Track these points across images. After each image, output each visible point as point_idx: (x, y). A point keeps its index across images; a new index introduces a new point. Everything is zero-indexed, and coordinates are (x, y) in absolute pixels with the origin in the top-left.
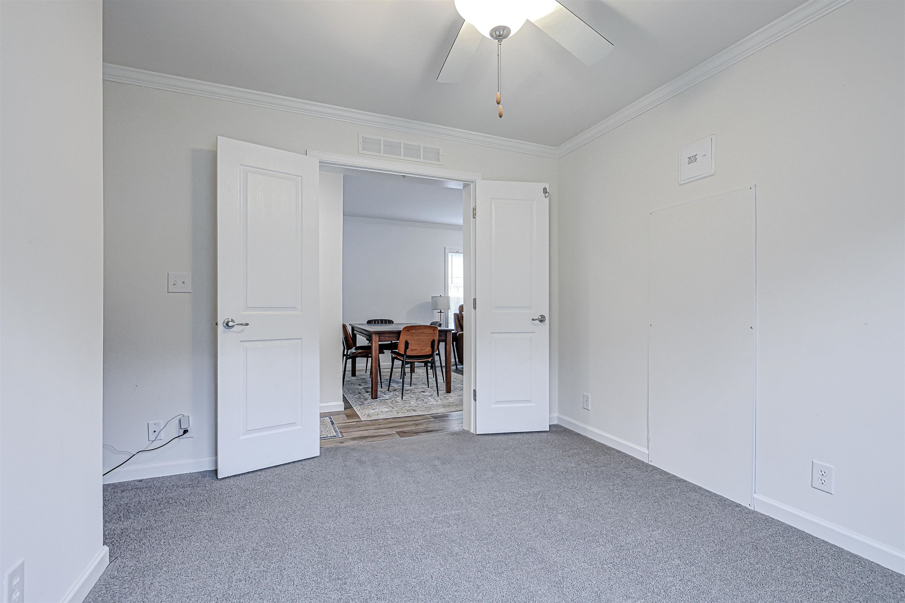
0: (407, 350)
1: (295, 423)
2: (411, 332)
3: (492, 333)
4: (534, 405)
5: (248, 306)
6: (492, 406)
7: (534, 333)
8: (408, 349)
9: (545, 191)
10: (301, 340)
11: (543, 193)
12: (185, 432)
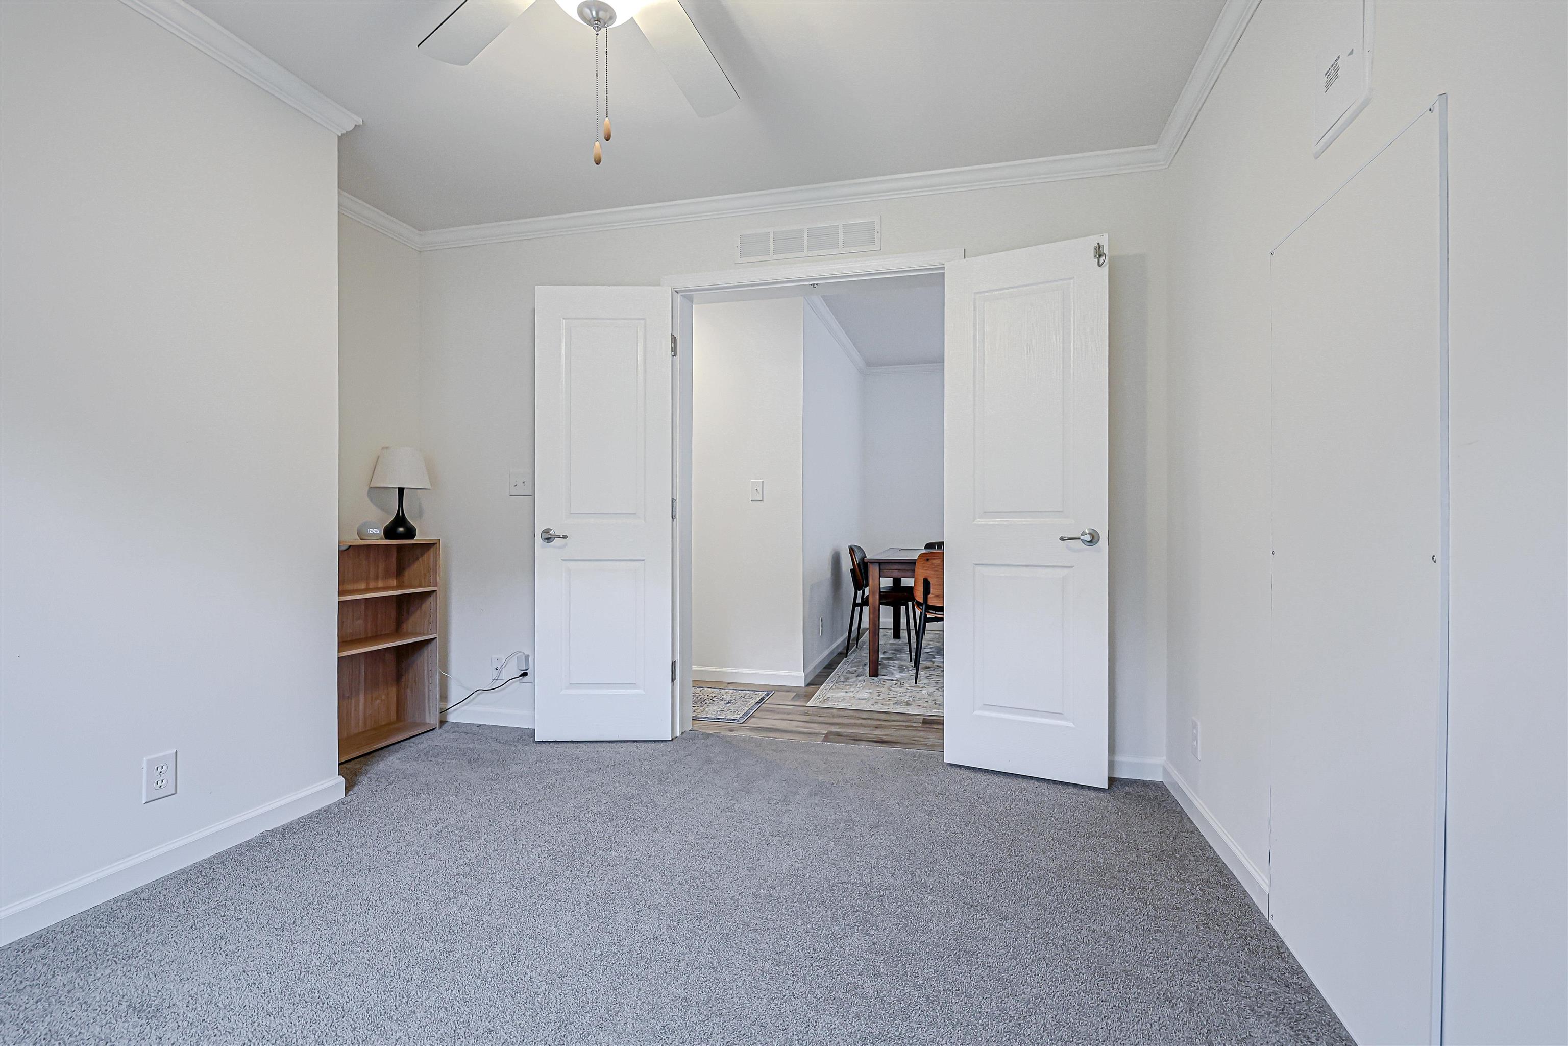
0: (929, 596)
1: (635, 684)
2: (934, 562)
3: (976, 564)
4: (1071, 725)
5: (571, 512)
6: (976, 712)
7: (1072, 569)
8: (930, 593)
9: (1099, 252)
10: (643, 562)
11: (1095, 256)
12: (525, 674)
